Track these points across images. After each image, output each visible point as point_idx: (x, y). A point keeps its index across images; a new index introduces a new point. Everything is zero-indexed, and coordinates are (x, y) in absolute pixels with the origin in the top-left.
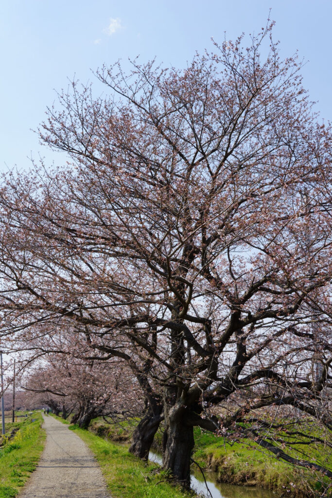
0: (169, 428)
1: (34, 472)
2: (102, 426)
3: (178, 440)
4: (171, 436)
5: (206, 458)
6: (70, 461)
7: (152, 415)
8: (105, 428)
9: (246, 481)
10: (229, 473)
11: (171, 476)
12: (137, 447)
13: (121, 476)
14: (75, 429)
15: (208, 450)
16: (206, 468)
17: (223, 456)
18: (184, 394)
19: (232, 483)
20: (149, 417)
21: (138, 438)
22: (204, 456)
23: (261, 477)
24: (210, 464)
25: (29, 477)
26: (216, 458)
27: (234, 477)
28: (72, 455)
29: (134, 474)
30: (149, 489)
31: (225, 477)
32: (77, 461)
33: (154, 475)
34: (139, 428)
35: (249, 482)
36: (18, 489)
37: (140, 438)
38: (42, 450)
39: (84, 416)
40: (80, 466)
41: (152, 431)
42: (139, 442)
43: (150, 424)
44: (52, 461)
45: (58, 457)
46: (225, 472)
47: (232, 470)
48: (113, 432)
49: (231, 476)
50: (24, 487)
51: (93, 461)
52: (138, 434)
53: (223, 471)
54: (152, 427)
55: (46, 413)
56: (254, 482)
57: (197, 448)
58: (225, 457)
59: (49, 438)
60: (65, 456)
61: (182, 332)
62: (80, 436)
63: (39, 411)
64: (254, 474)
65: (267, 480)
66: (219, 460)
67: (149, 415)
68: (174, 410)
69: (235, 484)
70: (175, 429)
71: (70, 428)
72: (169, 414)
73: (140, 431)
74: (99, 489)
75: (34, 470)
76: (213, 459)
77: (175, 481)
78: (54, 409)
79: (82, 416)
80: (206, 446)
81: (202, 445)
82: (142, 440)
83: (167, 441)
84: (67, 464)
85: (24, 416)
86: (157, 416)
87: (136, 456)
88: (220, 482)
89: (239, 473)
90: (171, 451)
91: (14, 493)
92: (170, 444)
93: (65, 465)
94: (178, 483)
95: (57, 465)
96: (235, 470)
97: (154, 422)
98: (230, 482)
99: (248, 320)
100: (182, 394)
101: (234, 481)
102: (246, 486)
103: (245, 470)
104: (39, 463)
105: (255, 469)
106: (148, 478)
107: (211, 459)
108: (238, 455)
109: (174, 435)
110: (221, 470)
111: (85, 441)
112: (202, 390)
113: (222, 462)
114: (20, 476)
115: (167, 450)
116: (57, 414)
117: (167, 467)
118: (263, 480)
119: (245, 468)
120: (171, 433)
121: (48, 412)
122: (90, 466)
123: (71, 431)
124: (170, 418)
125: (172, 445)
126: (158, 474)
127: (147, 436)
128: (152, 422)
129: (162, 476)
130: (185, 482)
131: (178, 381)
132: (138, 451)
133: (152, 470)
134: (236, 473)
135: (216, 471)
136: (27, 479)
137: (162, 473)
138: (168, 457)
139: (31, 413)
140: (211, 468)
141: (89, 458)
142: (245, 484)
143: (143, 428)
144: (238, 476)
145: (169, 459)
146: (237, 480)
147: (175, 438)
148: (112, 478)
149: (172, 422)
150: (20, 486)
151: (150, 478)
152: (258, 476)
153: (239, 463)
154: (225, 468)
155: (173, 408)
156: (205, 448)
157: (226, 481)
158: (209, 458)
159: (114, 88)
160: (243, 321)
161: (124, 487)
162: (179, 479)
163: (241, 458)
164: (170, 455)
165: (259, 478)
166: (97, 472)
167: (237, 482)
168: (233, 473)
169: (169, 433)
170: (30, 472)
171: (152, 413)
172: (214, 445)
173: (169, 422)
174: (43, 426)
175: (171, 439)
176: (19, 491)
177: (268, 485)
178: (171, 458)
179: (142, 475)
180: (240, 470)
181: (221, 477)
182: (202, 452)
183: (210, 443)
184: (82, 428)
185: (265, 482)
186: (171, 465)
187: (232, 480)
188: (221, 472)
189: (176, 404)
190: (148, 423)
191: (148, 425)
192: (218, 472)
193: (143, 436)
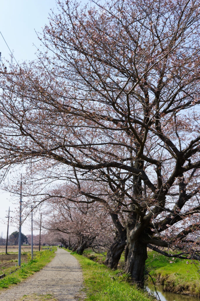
0: (130, 244)
1: (38, 272)
2: (92, 256)
3: (136, 253)
4: (131, 250)
5: (157, 276)
6: (64, 268)
7: (120, 241)
8: (95, 257)
9: (182, 291)
10: (171, 286)
11: (130, 278)
12: (110, 261)
13: (94, 276)
14: (74, 254)
15: (158, 271)
16: (156, 282)
17: (167, 275)
18: (140, 219)
19: (173, 292)
20: (118, 242)
21: (110, 256)
22: (155, 275)
23: (193, 289)
24: (159, 280)
25: (32, 274)
26: (163, 276)
27: (174, 288)
28: (66, 265)
29: (104, 275)
30: (113, 284)
31: (169, 288)
32: (69, 268)
33: (118, 276)
34: (111, 249)
35: (184, 292)
36: (22, 280)
37: (112, 256)
38: (49, 262)
39: (80, 246)
40: (70, 270)
41: (120, 251)
42: (111, 258)
43: (119, 246)
44: (52, 267)
45: (57, 266)
46: (169, 285)
47: (174, 283)
48: (99, 259)
49: (172, 288)
50: (26, 279)
51: (80, 268)
52: (110, 253)
53: (167, 284)
54: (120, 248)
55: (60, 247)
56: (188, 292)
57: (151, 270)
58: (169, 275)
59: (56, 258)
60: (62, 266)
61: (140, 173)
62: (75, 257)
63: (56, 246)
64: (188, 287)
65: (197, 291)
66: (165, 277)
67: (118, 241)
68: (134, 232)
69: (175, 293)
70: (134, 245)
71: (71, 254)
72: (130, 235)
73: (112, 251)
74: (78, 283)
75: (38, 271)
76: (161, 277)
77: (133, 281)
78: (65, 244)
79: (79, 246)
80: (156, 268)
81: (154, 268)
82: (113, 257)
83: (128, 254)
84: (62, 269)
85: (47, 249)
86: (123, 241)
87: (109, 267)
88: (165, 291)
89: (178, 286)
90: (131, 261)
91: (17, 281)
92: (131, 256)
93: (60, 270)
94: (135, 283)
95: (55, 270)
96: (175, 284)
97: (121, 245)
98: (172, 292)
99: (188, 167)
100: (139, 220)
101: (175, 291)
102: (182, 294)
103: (182, 284)
104: (43, 268)
105: (188, 284)
106: (113, 278)
107: (159, 277)
108: (178, 275)
109: (133, 249)
110: (166, 283)
111: (78, 259)
112: (153, 214)
113: (167, 278)
114: (26, 273)
115: (128, 260)
116: (66, 248)
117: (127, 272)
118: (194, 291)
119: (182, 283)
120: (131, 248)
121: (61, 246)
122: (77, 271)
123: (72, 255)
124: (130, 237)
125: (132, 256)
126: (121, 276)
127: (116, 254)
128: (120, 245)
129: (124, 277)
130: (140, 283)
131: (136, 209)
132: (110, 264)
133: (117, 274)
134: (176, 286)
135: (163, 284)
136: (31, 275)
137: (124, 275)
138: (128, 265)
139: (52, 247)
140: (159, 282)
141: (77, 267)
142: (182, 293)
143: (114, 249)
144: (177, 288)
145: (129, 266)
146: (177, 291)
147: (134, 252)
148: (88, 277)
149: (132, 240)
150: (23, 278)
151: (115, 279)
152: (190, 288)
153: (178, 279)
154: (169, 282)
155: (133, 230)
156: (156, 270)
157: (169, 291)
158: (158, 276)
159: (96, 3)
160: (184, 168)
161: (95, 282)
162: (136, 280)
163: (179, 276)
164: (130, 263)
165: (191, 290)
166: (79, 274)
167: (176, 292)
168: (174, 286)
169: (130, 248)
170: (35, 271)
171: (120, 239)
172: (162, 268)
173: (130, 240)
174: (56, 252)
175: (131, 252)
176: (21, 281)
177: (197, 295)
178: (130, 266)
179: (109, 276)
180: (178, 284)
181: (166, 287)
182: (154, 272)
183: (159, 267)
184: (79, 254)
185: (195, 292)
186: (130, 270)
187: (173, 290)
188: (166, 285)
189: (135, 227)
190: (117, 245)
191: (117, 247)
192: (164, 285)
193: (114, 255)
